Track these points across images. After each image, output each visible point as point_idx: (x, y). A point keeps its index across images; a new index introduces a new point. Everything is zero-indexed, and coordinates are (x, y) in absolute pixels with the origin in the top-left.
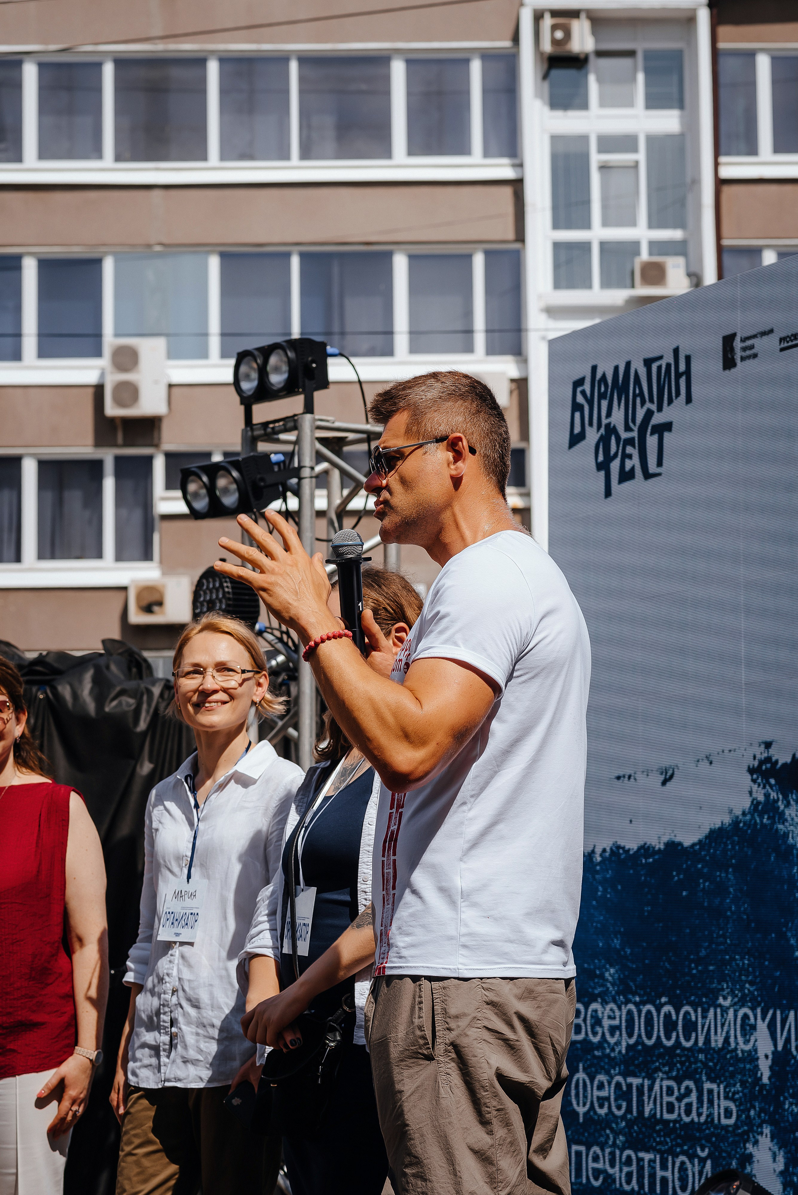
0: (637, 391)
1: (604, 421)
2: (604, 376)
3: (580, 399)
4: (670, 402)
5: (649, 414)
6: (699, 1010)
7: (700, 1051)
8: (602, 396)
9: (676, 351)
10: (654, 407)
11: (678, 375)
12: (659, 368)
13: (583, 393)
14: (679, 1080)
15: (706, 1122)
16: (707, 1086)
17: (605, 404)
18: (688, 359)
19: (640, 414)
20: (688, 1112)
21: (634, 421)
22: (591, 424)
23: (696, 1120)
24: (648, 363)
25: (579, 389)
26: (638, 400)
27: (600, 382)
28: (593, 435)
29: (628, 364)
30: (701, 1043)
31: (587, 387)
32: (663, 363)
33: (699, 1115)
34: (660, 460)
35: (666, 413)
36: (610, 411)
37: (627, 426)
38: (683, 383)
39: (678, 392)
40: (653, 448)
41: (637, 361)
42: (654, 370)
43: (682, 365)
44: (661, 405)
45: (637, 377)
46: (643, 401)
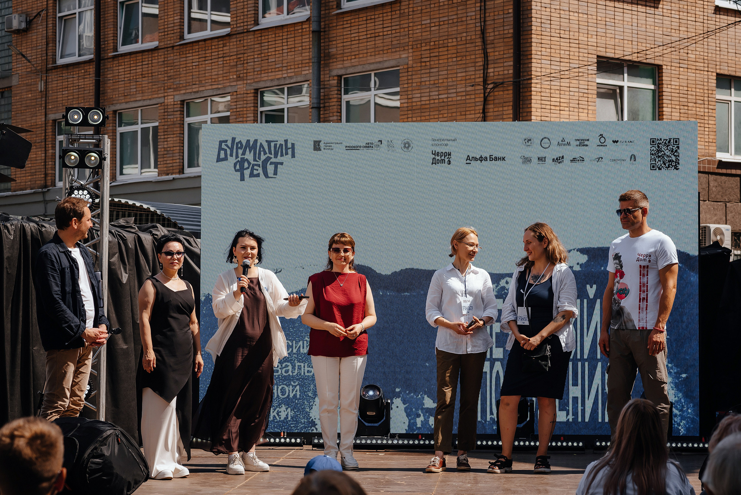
0: (262, 150)
1: (240, 156)
2: (240, 142)
3: (223, 146)
4: (282, 155)
5: (269, 158)
6: (294, 342)
7: (295, 354)
8: (238, 148)
9: (286, 141)
10: (272, 156)
11: (287, 149)
12: (275, 145)
13: (227, 146)
15: (297, 375)
16: (297, 364)
17: (240, 151)
18: (293, 145)
19: (263, 157)
20: (287, 371)
21: (259, 158)
22: (231, 155)
23: (291, 374)
24: (269, 142)
25: (223, 144)
26: (262, 153)
27: (237, 144)
28: (232, 160)
29: (256, 141)
30: (295, 351)
31: (229, 143)
32: (278, 143)
33: (293, 373)
34: (275, 173)
35: (279, 159)
36: (244, 154)
37: (255, 160)
38: (290, 151)
39: (287, 154)
40: (270, 169)
41: (262, 140)
42: (272, 144)
43: (289, 145)
44: (276, 156)
45: (261, 145)
46: (265, 153)
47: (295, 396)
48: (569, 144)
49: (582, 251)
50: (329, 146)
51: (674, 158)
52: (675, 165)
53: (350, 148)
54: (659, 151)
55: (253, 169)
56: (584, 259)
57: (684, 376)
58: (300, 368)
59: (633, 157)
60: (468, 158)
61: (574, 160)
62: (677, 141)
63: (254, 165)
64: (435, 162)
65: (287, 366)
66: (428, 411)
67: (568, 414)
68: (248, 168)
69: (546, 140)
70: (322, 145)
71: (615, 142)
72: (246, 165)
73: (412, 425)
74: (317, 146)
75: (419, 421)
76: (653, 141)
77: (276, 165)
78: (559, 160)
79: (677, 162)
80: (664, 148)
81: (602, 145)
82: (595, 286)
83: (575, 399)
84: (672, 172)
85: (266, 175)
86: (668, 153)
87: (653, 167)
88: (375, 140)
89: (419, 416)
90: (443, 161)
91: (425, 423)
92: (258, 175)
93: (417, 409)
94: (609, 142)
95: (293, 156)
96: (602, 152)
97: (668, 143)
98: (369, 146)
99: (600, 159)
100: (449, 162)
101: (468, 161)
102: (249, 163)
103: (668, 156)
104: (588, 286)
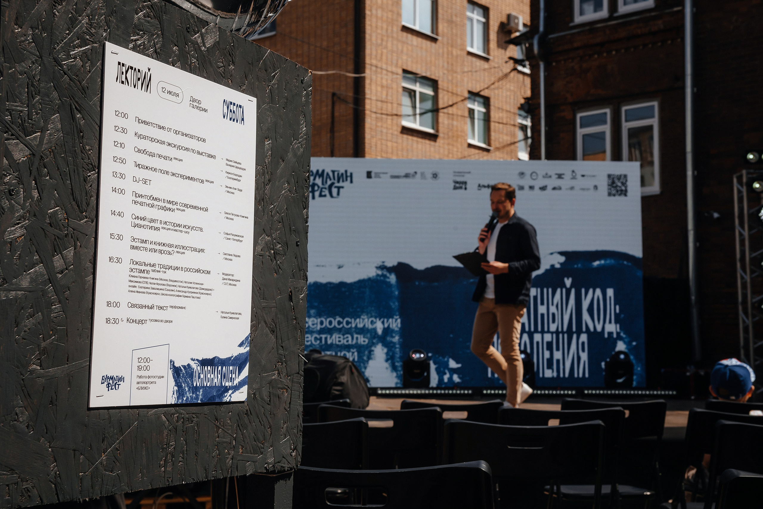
0: (328, 177)
4: (343, 181)
5: (333, 184)
6: (353, 319)
7: (354, 328)
8: (312, 175)
9: (346, 171)
10: (336, 181)
11: (347, 177)
12: (338, 174)
14: (343, 335)
15: (355, 344)
16: (355, 336)
18: (351, 174)
19: (329, 182)
20: (347, 341)
21: (326, 183)
23: (351, 343)
24: (333, 172)
26: (328, 180)
29: (323, 171)
30: (353, 326)
32: (340, 173)
34: (338, 194)
35: (341, 184)
36: (314, 179)
37: (323, 184)
38: (349, 179)
39: (347, 180)
40: (334, 191)
41: (328, 170)
42: (336, 174)
43: (349, 174)
44: (338, 182)
45: (328, 174)
46: (330, 179)
47: (354, 359)
48: (550, 177)
49: (562, 253)
50: (378, 175)
51: (623, 188)
52: (624, 193)
53: (393, 177)
54: (613, 182)
55: (321, 192)
56: (562, 259)
57: (634, 343)
58: (357, 338)
59: (596, 187)
60: (479, 186)
61: (554, 189)
62: (625, 176)
63: (322, 188)
64: (455, 188)
65: (347, 337)
66: (453, 371)
67: (553, 372)
68: (317, 190)
69: (534, 174)
70: (373, 175)
71: (583, 176)
72: (316, 188)
73: (441, 380)
74: (369, 175)
75: (446, 378)
76: (609, 176)
77: (339, 188)
78: (543, 188)
79: (626, 191)
80: (616, 181)
81: (574, 178)
82: (570, 279)
83: (558, 361)
84: (622, 198)
85: (331, 196)
86: (619, 184)
87: (610, 194)
88: (411, 171)
89: (445, 374)
90: (461, 188)
91: (450, 379)
92: (325, 196)
93: (444, 369)
94: (579, 176)
95: (351, 182)
96: (573, 183)
97: (619, 177)
98: (407, 176)
99: (572, 188)
100: (466, 189)
101: (480, 188)
102: (319, 187)
103: (620, 187)
104: (566, 279)
